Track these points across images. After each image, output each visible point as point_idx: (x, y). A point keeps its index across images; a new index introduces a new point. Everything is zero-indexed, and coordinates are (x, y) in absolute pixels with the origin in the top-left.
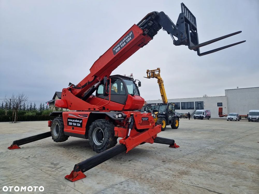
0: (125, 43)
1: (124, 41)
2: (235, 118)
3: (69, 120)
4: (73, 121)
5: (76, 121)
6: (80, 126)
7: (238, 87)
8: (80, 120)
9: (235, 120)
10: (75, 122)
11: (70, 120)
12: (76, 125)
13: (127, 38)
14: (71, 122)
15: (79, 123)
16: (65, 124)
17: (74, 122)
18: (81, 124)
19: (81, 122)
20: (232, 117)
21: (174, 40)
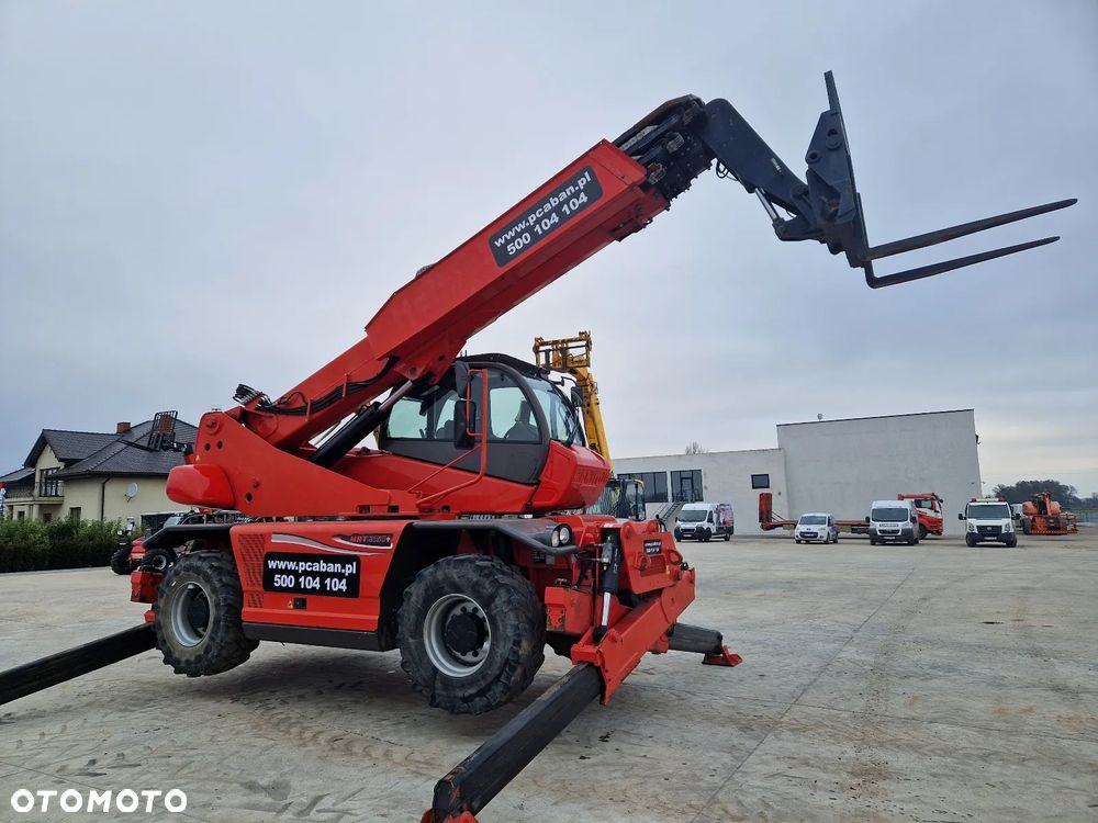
0: (555, 218)
1: (548, 207)
2: (822, 530)
3: (272, 564)
4: (303, 566)
5: (321, 566)
6: (344, 588)
7: (820, 416)
8: (344, 560)
9: (825, 539)
10: (314, 574)
11: (282, 565)
12: (318, 586)
13: (563, 196)
14: (287, 572)
15: (340, 576)
16: (249, 582)
17: (305, 573)
18: (353, 581)
19: (350, 569)
20: (814, 528)
21: (775, 217)
